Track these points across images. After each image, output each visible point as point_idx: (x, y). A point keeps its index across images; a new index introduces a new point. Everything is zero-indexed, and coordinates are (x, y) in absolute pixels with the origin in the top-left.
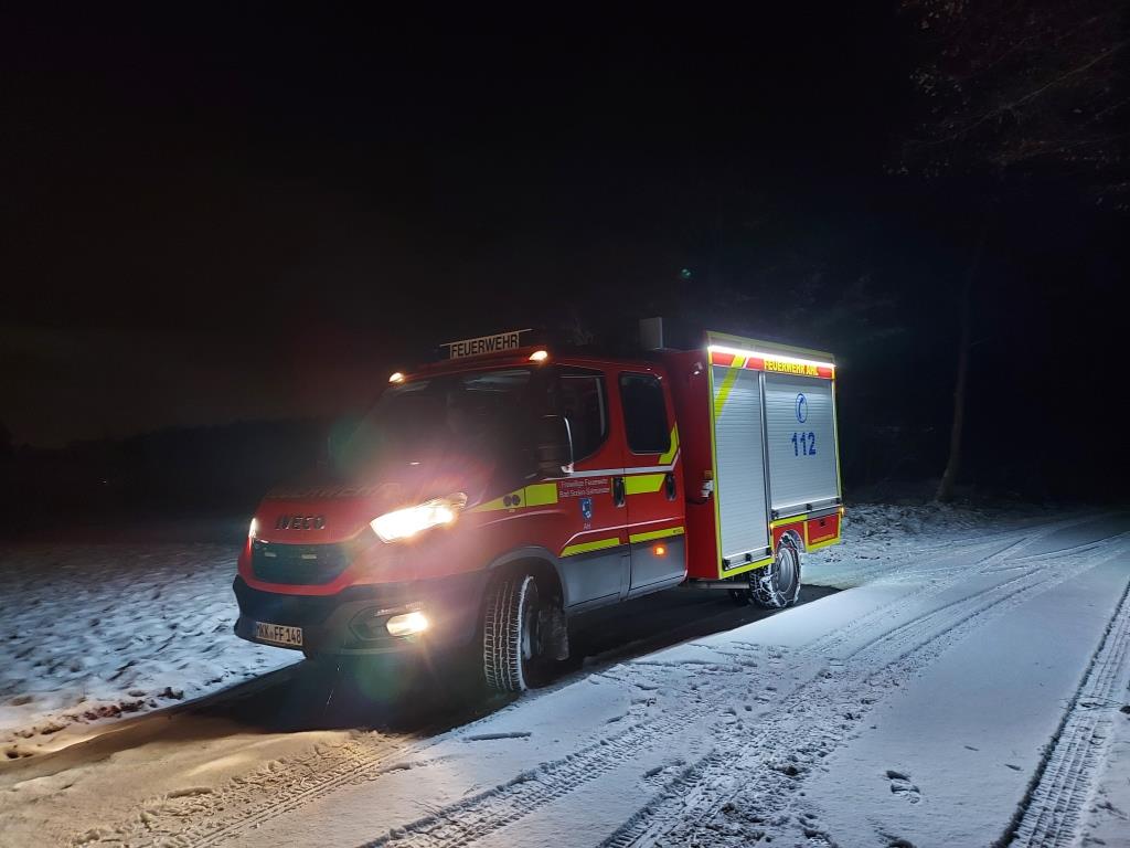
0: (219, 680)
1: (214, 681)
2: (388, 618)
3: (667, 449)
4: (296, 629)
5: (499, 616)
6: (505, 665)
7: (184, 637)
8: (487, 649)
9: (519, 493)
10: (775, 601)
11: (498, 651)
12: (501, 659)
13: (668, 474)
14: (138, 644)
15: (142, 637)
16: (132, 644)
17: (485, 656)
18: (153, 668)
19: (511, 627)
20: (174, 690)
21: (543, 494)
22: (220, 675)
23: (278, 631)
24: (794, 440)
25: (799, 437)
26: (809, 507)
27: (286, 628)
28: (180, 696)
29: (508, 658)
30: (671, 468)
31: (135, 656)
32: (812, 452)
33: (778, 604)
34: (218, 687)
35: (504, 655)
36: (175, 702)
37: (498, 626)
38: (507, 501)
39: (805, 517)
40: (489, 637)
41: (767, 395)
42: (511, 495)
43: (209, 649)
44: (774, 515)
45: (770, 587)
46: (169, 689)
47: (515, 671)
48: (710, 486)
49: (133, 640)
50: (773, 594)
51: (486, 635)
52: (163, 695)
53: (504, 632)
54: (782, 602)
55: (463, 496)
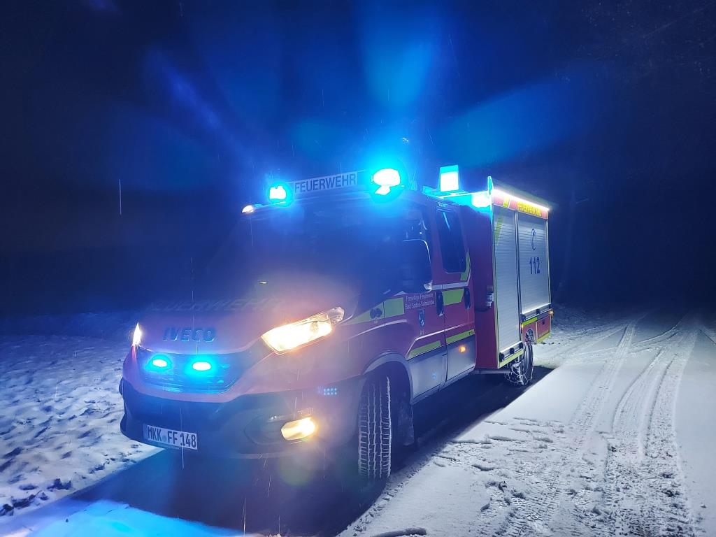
0: (101, 468)
1: (97, 469)
2: (282, 424)
3: (464, 269)
4: (190, 434)
5: (372, 415)
6: (378, 458)
7: (59, 421)
8: (362, 445)
9: (380, 306)
10: (521, 381)
11: (372, 447)
12: (375, 453)
13: (466, 289)
14: (20, 428)
15: (22, 420)
16: (14, 427)
17: (360, 451)
18: (39, 458)
19: (384, 426)
20: (62, 481)
21: (395, 307)
22: (102, 463)
23: (171, 435)
24: (531, 262)
25: (533, 260)
26: (538, 311)
27: (180, 433)
28: (68, 486)
29: (381, 452)
30: (466, 284)
31: (19, 441)
32: (538, 272)
33: (523, 383)
34: (101, 474)
35: (378, 450)
36: (65, 492)
37: (372, 425)
38: (373, 314)
39: (536, 319)
40: (363, 434)
41: (519, 229)
42: (375, 308)
43: (86, 434)
44: (523, 318)
45: (519, 372)
46: (58, 480)
47: (386, 463)
48: (492, 297)
49: (15, 424)
50: (520, 376)
51: (361, 432)
52: (53, 487)
53: (378, 430)
54: (525, 381)
55: (340, 311)
